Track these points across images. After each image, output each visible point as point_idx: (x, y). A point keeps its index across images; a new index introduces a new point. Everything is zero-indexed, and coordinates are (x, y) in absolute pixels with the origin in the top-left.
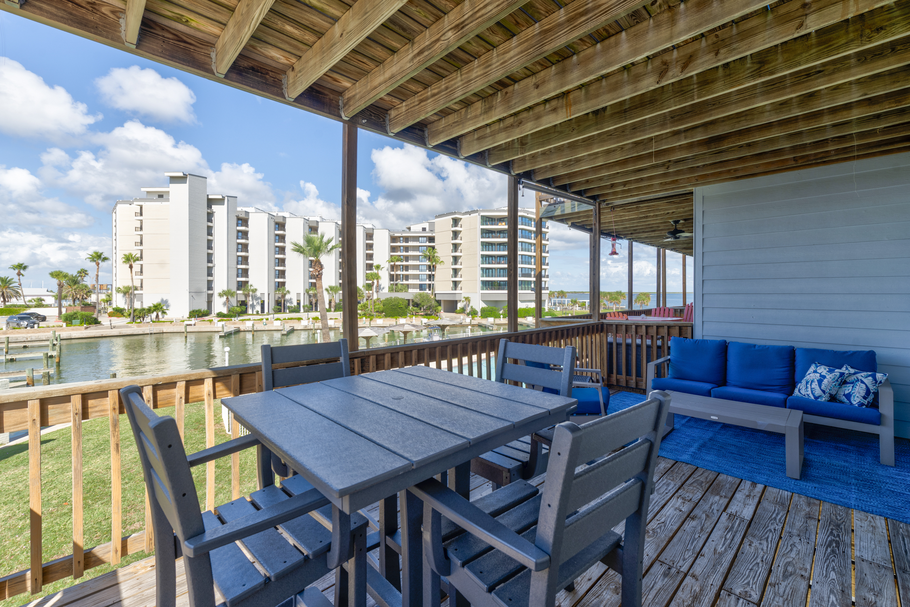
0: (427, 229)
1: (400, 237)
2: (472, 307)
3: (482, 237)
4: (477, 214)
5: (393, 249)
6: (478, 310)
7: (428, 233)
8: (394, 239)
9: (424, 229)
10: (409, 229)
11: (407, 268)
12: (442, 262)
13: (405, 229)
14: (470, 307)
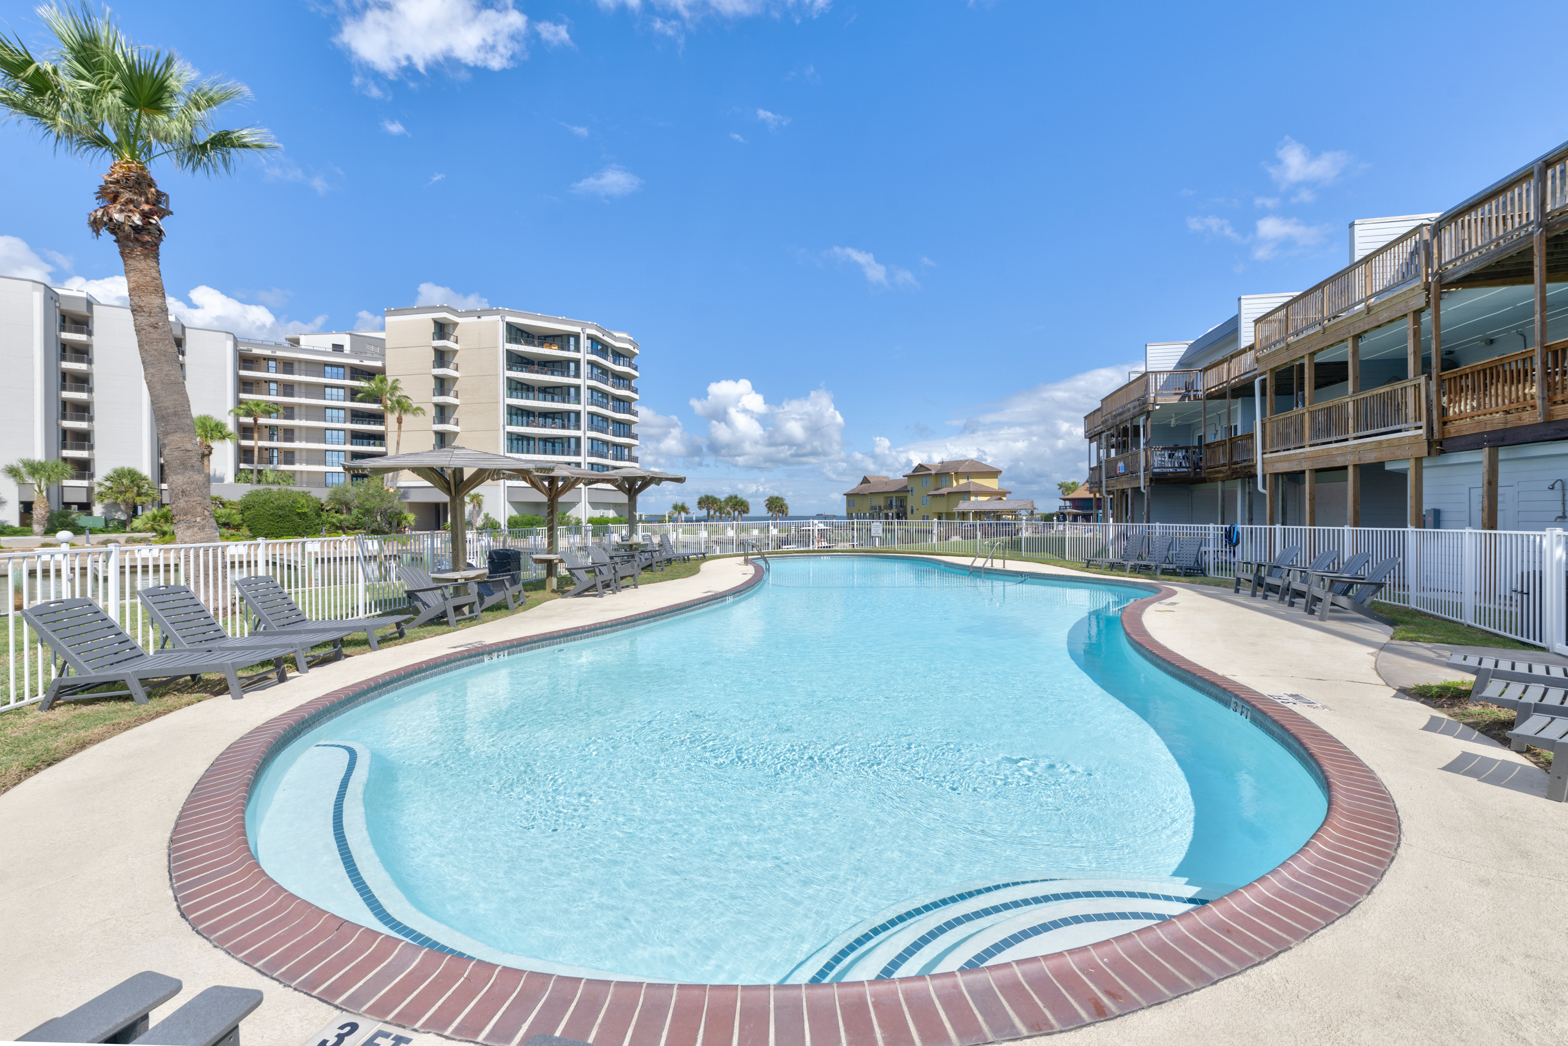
0: (347, 349)
1: (267, 359)
2: (486, 516)
3: (510, 368)
4: (498, 317)
5: (245, 385)
6: (503, 521)
7: (347, 356)
8: (246, 360)
9: (338, 348)
10: (295, 342)
11: (289, 434)
13: (282, 340)
14: (482, 516)
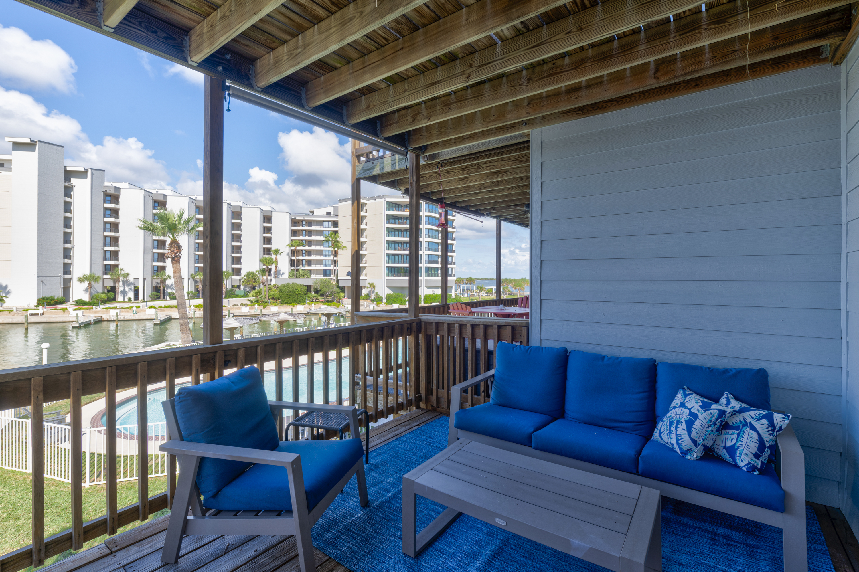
0: (332, 214)
1: (302, 221)
2: (377, 293)
3: (388, 223)
4: (383, 199)
5: (295, 233)
6: (383, 296)
7: (332, 217)
8: (295, 223)
9: (329, 214)
10: (313, 212)
11: (309, 253)
12: (345, 247)
13: (308, 213)
14: (375, 294)
